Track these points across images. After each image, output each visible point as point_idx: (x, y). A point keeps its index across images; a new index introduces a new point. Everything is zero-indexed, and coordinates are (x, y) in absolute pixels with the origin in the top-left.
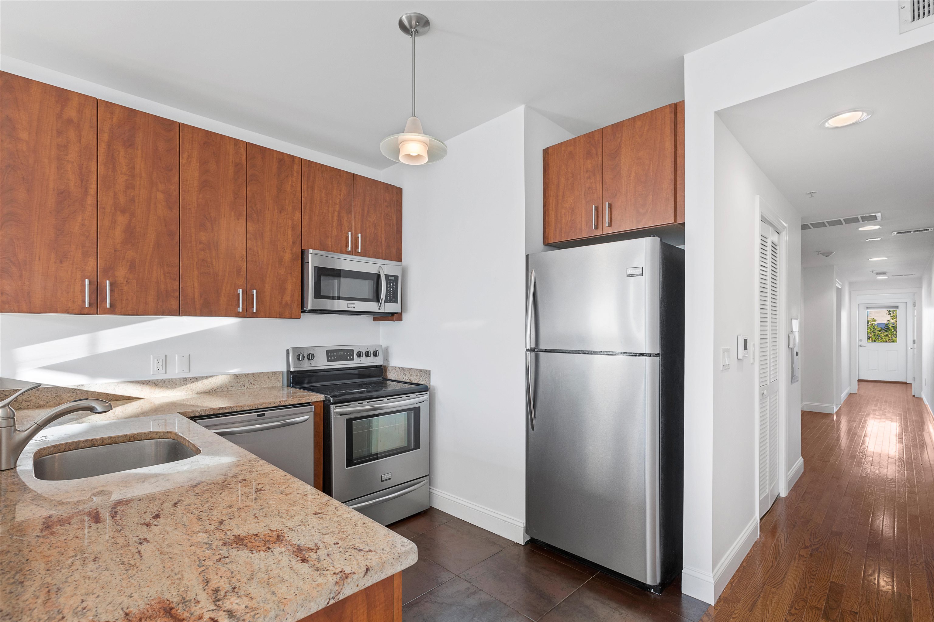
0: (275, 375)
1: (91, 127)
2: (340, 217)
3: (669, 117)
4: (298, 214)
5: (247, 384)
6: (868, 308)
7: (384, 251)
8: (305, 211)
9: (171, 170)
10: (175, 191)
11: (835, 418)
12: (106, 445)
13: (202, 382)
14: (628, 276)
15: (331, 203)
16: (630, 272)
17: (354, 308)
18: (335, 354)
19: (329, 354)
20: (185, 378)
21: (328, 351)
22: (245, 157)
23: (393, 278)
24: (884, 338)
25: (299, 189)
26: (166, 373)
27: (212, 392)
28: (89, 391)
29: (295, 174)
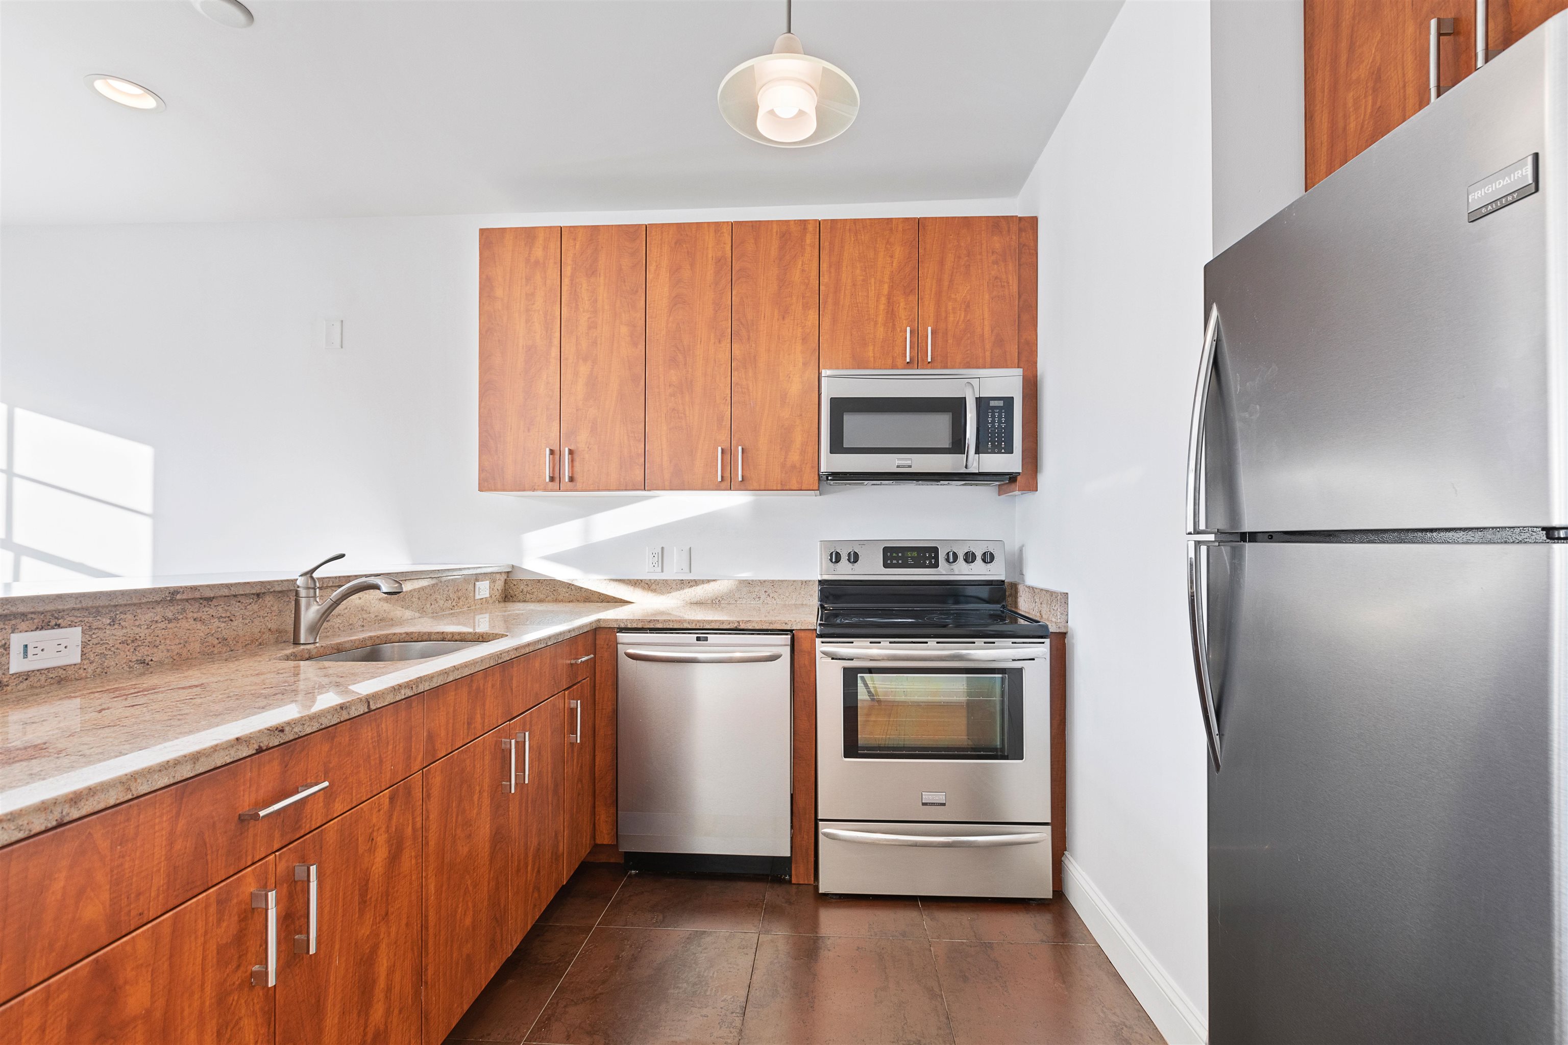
0: (806, 586)
1: (555, 263)
2: (890, 302)
4: (813, 315)
5: (763, 596)
7: (988, 354)
8: (825, 307)
9: (637, 291)
10: (641, 319)
12: (456, 641)
13: (703, 588)
15: (873, 283)
17: (910, 467)
18: (900, 555)
19: (889, 554)
20: (682, 580)
21: (886, 550)
22: (730, 245)
23: (1001, 403)
25: (815, 272)
26: (662, 571)
27: (715, 602)
28: (582, 588)
29: (808, 249)
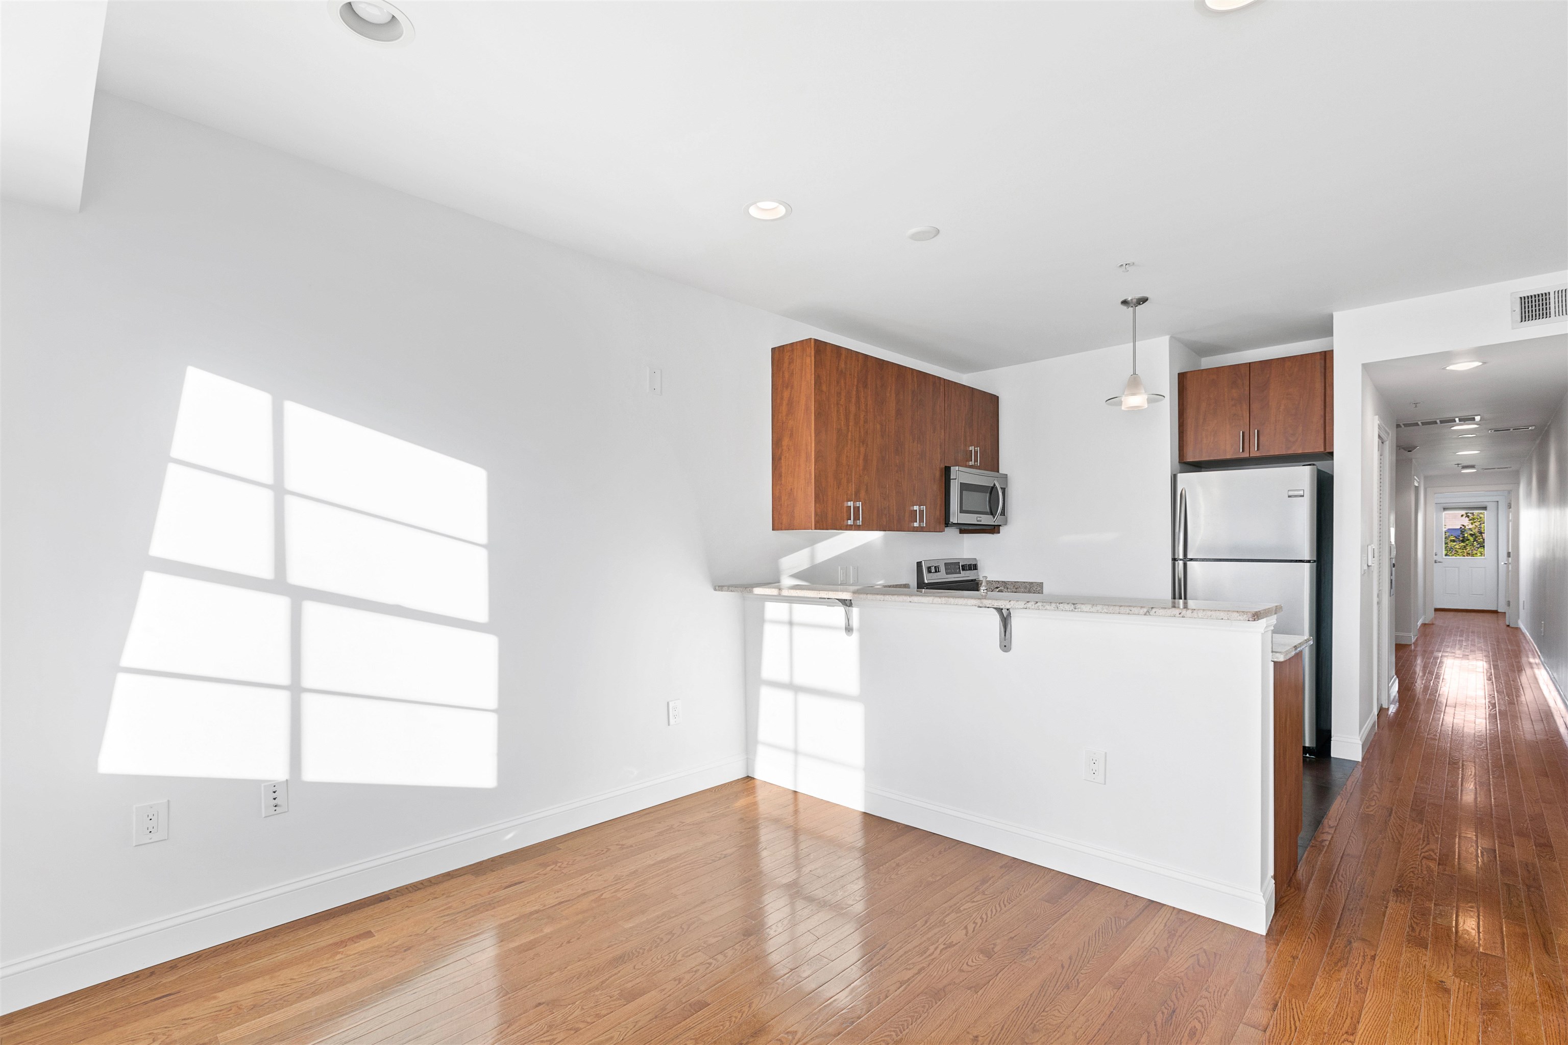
2: (965, 431)
3: (1319, 364)
4: (943, 433)
6: (1445, 509)
7: (987, 463)
8: (946, 429)
11: (1413, 648)
14: (1289, 497)
16: (1291, 493)
17: (980, 521)
18: (950, 567)
21: (946, 565)
24: (1460, 551)
25: (943, 407)
